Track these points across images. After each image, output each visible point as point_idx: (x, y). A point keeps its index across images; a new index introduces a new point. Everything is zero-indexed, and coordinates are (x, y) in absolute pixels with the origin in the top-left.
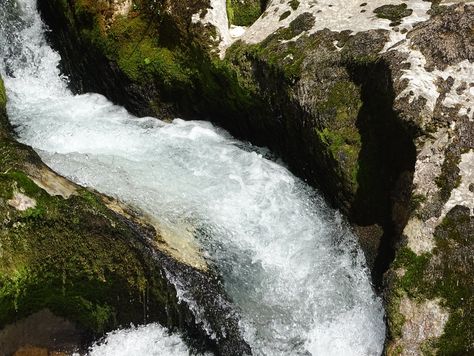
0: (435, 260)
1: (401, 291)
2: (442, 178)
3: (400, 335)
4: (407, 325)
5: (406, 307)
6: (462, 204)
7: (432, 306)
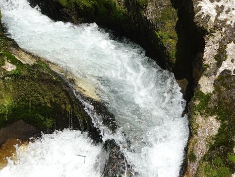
0: (214, 97)
1: (197, 112)
2: (218, 56)
3: (196, 133)
4: (200, 129)
5: (200, 120)
6: (227, 69)
7: (212, 119)
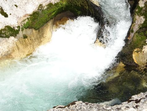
0: (144, 9)
1: (136, 14)
3: (135, 22)
5: (137, 17)
